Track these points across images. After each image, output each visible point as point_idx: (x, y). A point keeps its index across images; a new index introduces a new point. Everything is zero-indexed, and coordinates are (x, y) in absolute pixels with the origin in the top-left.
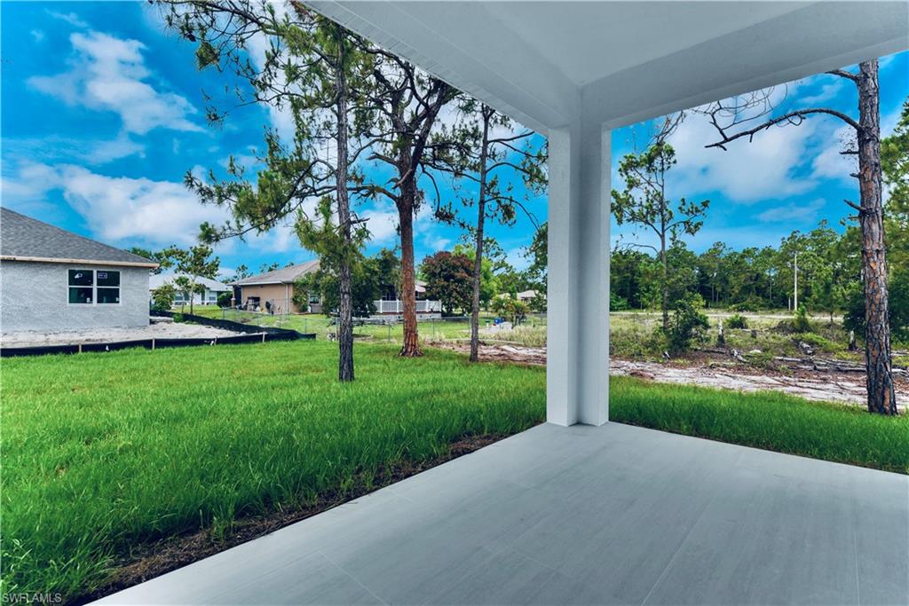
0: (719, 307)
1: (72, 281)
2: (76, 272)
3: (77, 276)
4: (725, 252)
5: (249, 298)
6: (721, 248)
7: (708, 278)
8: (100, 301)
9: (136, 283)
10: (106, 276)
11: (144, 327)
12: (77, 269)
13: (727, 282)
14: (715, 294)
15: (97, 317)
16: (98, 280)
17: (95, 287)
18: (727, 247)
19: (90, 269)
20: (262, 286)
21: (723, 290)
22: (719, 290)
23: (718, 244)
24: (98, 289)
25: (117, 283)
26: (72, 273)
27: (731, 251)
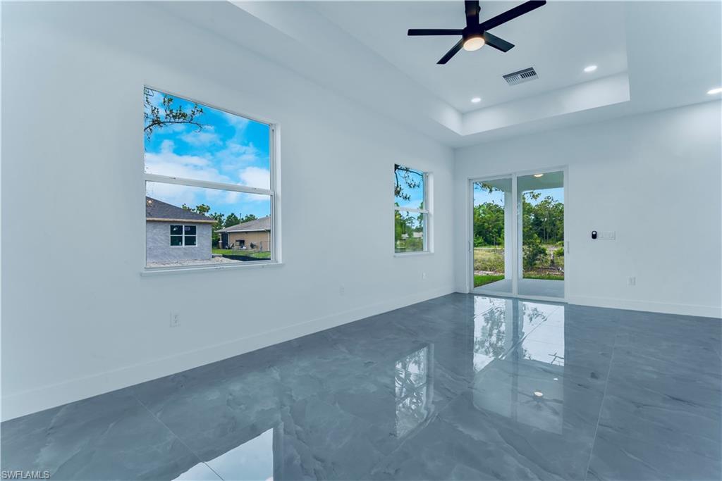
0: (549, 244)
1: (172, 232)
2: (174, 227)
3: (175, 229)
4: (553, 203)
5: (237, 241)
6: (550, 200)
7: (541, 222)
8: (186, 244)
9: (205, 233)
10: (189, 229)
11: (209, 259)
12: (174, 225)
13: (554, 225)
14: (546, 234)
15: (185, 254)
16: (185, 231)
17: (184, 235)
18: (554, 200)
19: (180, 225)
20: (246, 232)
21: (552, 231)
22: (549, 230)
23: (548, 197)
24: (185, 237)
25: (195, 233)
26: (172, 227)
27: (557, 203)
